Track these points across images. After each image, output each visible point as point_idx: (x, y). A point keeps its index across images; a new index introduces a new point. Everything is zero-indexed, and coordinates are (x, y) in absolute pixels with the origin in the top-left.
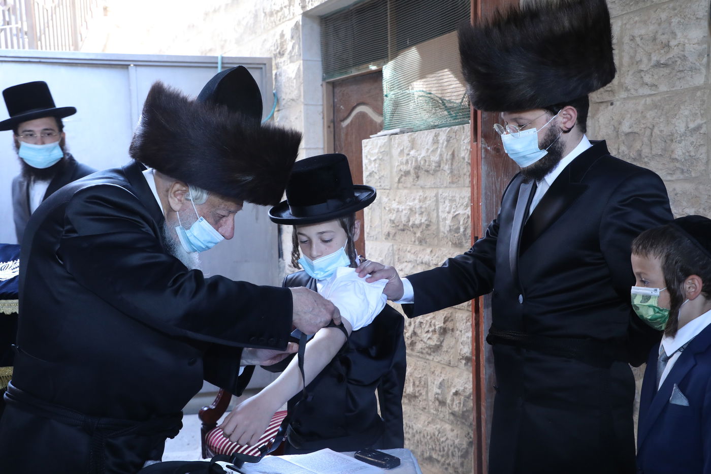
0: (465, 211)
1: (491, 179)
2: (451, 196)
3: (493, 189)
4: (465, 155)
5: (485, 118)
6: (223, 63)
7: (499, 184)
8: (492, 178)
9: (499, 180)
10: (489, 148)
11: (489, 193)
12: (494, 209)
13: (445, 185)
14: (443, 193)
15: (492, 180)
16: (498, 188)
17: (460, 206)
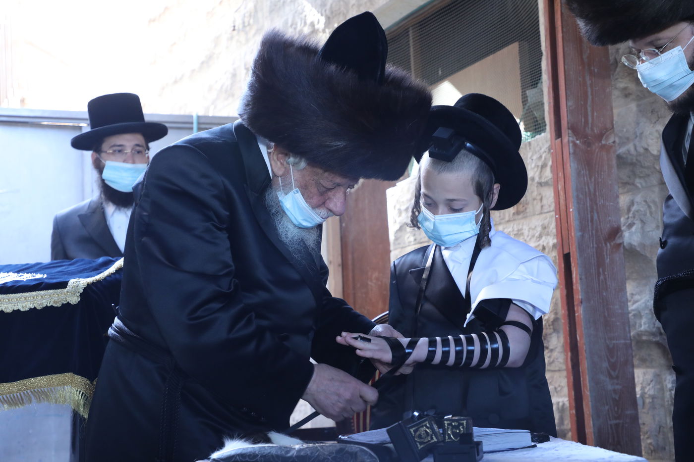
0: (539, 243)
1: (582, 179)
2: (516, 229)
3: (586, 192)
4: (534, 174)
5: (571, 106)
6: (199, 123)
7: (593, 184)
8: (584, 178)
9: (593, 180)
10: (578, 142)
11: (581, 196)
12: (589, 216)
13: (507, 219)
14: (504, 229)
15: (584, 180)
16: (592, 190)
17: (531, 239)
